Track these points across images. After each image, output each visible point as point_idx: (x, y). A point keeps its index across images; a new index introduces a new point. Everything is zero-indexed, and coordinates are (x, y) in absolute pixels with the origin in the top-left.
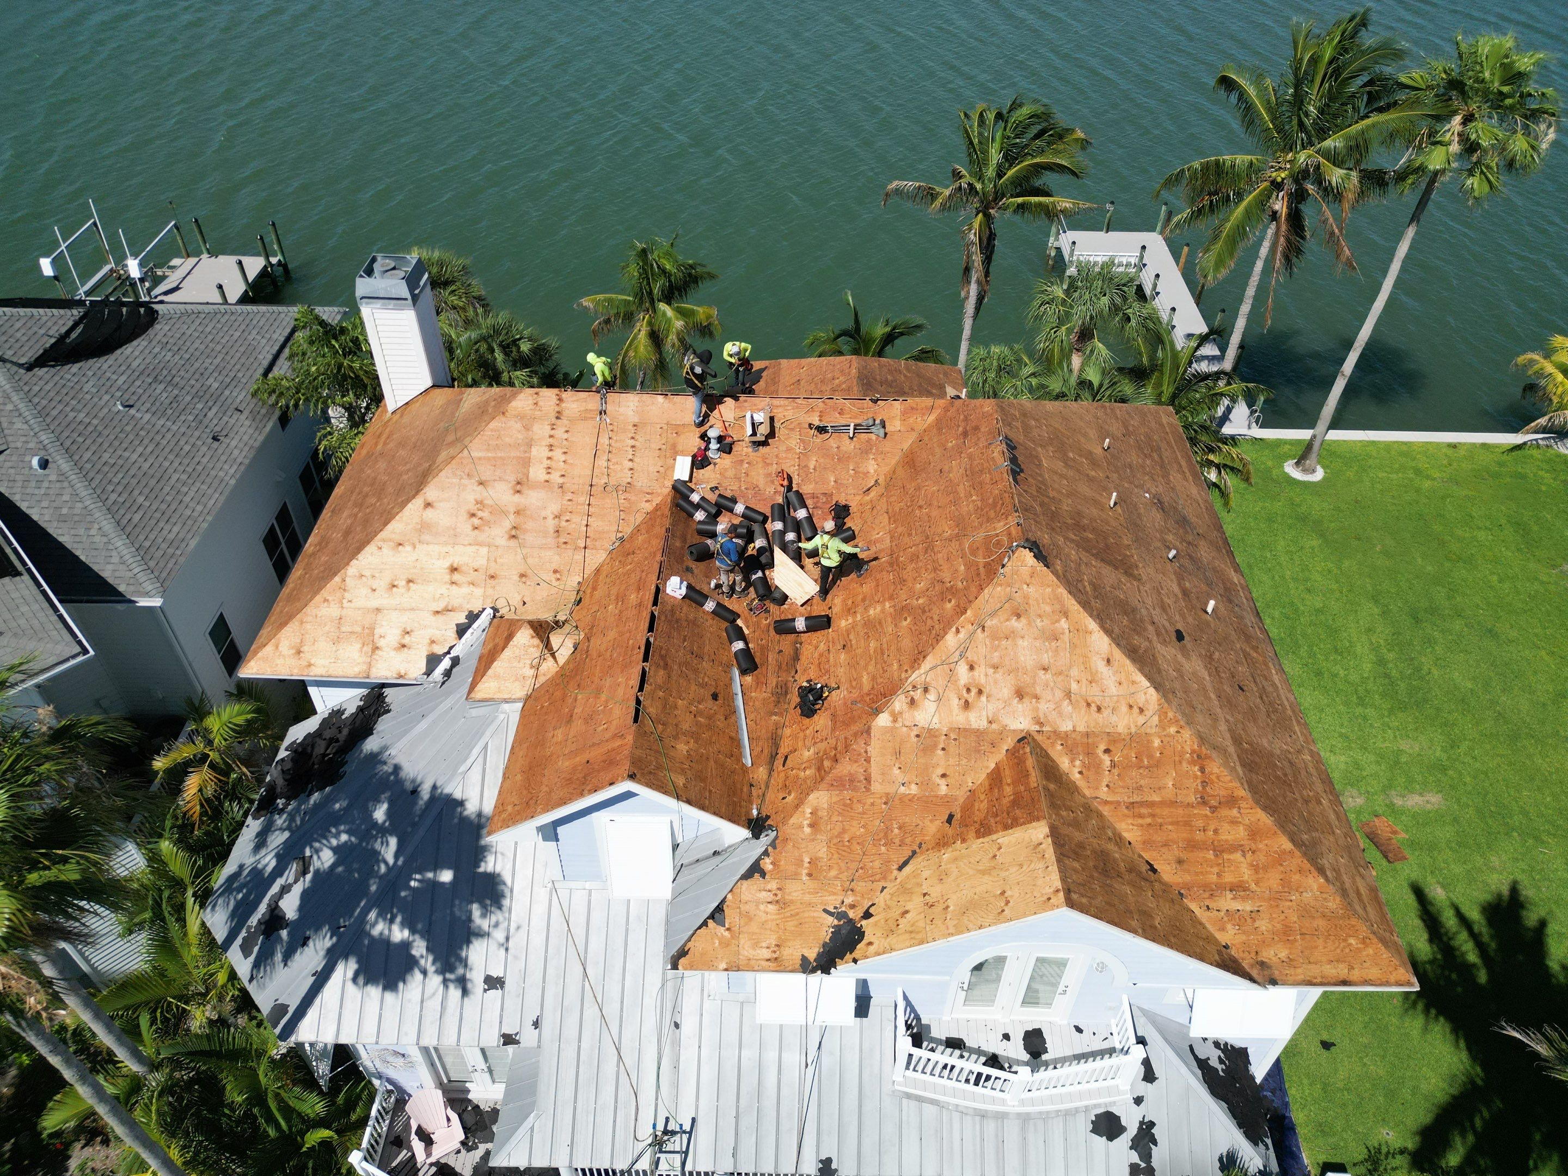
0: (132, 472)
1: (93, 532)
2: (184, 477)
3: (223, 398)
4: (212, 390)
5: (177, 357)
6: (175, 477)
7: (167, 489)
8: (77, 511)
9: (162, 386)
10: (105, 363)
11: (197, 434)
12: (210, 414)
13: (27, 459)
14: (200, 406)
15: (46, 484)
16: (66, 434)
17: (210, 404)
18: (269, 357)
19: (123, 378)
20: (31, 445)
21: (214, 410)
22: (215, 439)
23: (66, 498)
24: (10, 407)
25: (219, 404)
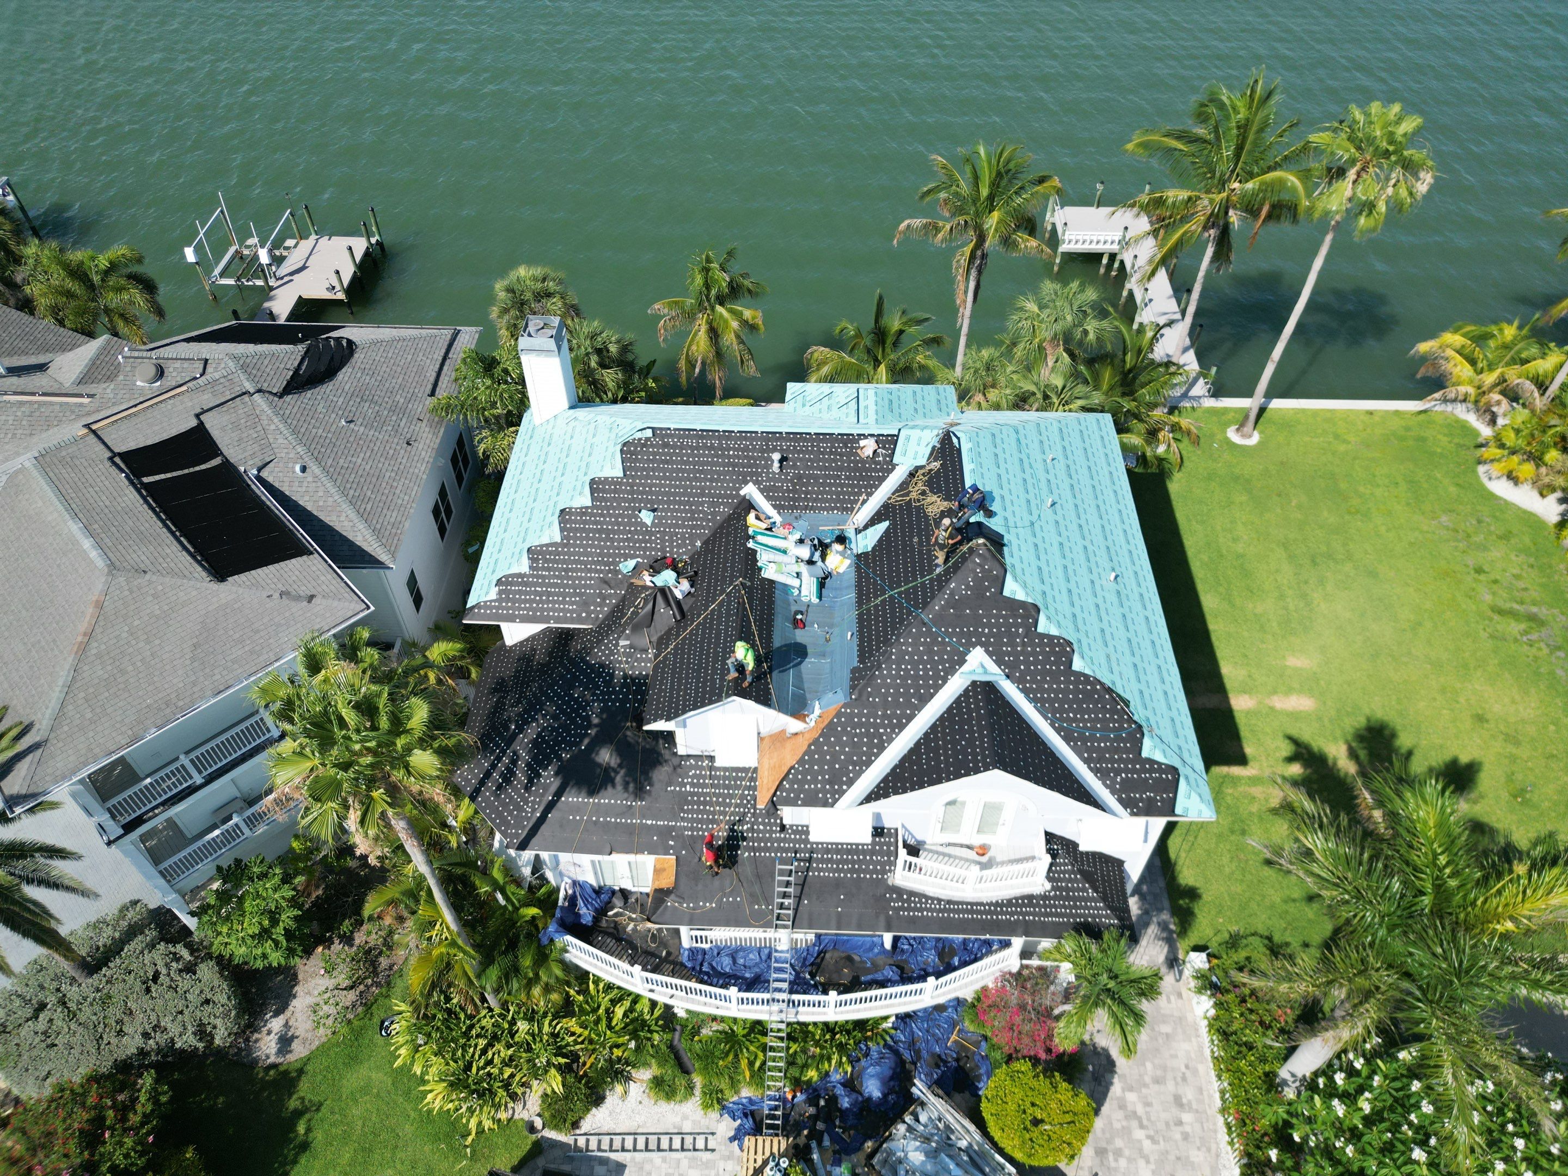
0: (360, 473)
1: (342, 518)
2: (393, 475)
3: (408, 410)
4: (400, 404)
5: (373, 380)
6: (388, 474)
7: (384, 485)
8: (330, 503)
9: (367, 404)
10: (327, 388)
11: (396, 440)
12: (402, 424)
13: (291, 465)
14: (394, 418)
15: (305, 484)
16: (313, 446)
17: (401, 415)
19: (341, 400)
20: (291, 455)
21: (404, 421)
22: (408, 444)
23: (321, 494)
24: (273, 427)
25: (406, 415)
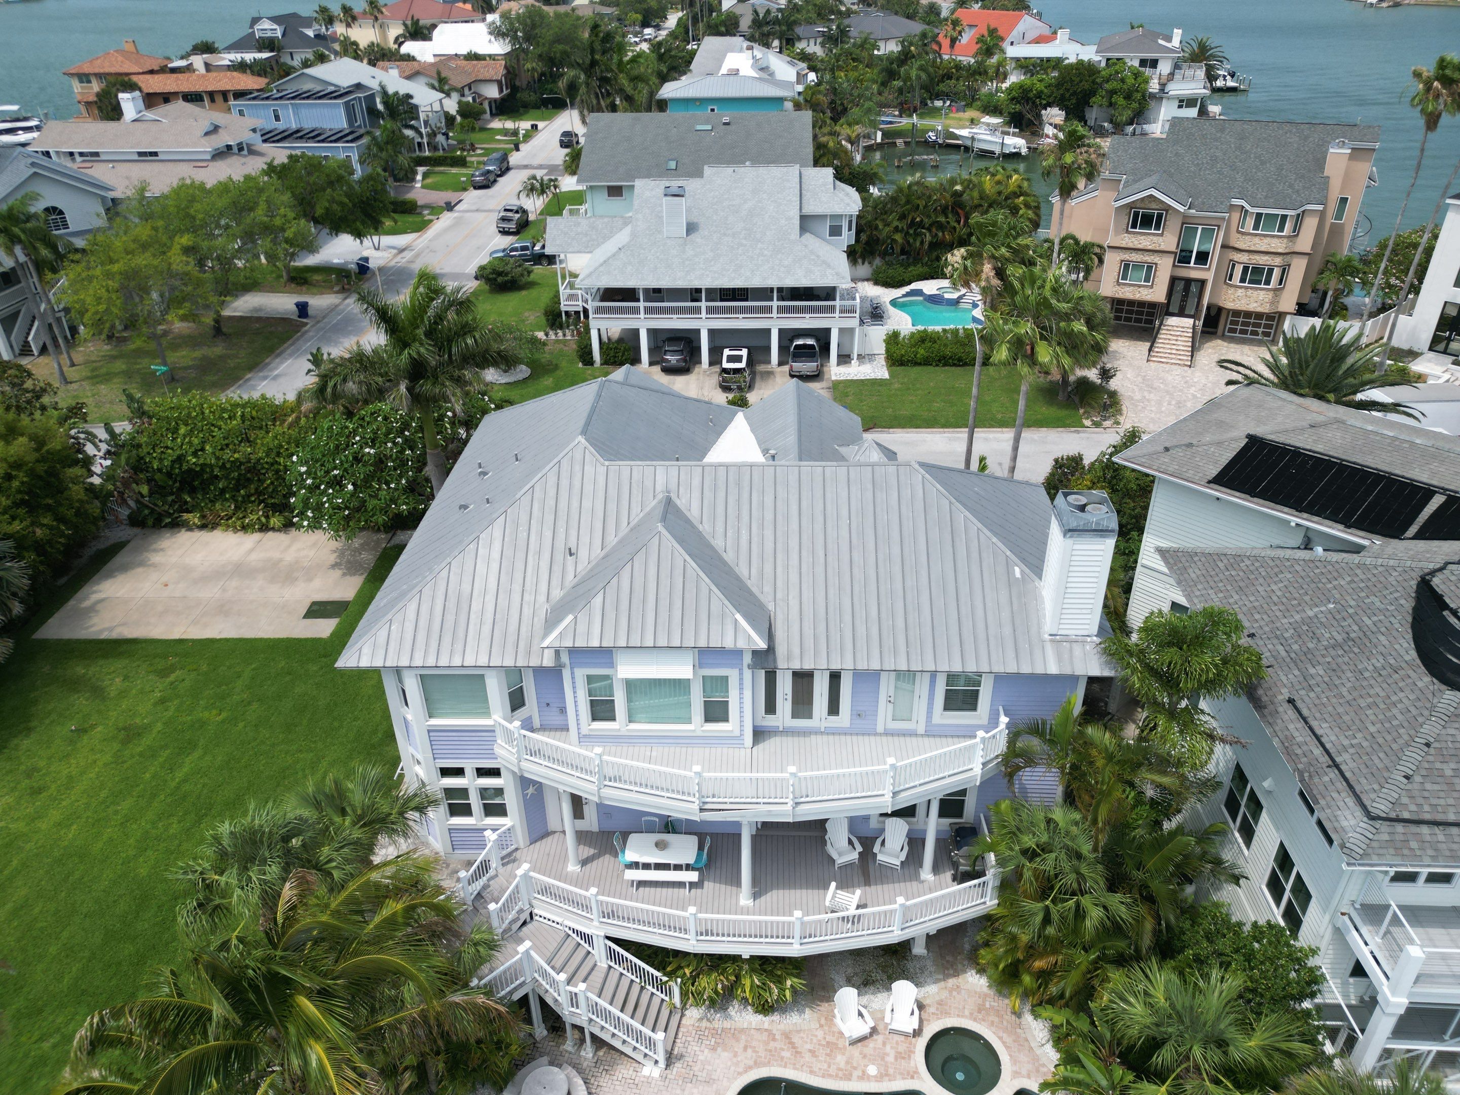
3: (1292, 665)
4: (1309, 666)
5: (1371, 668)
6: (1236, 597)
7: (1229, 587)
9: (1339, 639)
11: (1267, 629)
12: (1280, 648)
14: (1295, 647)
17: (1293, 655)
18: (1319, 732)
21: (1283, 653)
25: (1288, 660)
